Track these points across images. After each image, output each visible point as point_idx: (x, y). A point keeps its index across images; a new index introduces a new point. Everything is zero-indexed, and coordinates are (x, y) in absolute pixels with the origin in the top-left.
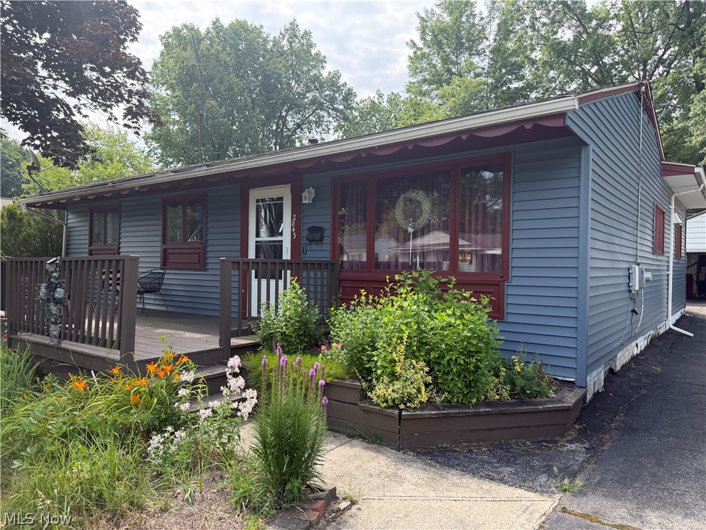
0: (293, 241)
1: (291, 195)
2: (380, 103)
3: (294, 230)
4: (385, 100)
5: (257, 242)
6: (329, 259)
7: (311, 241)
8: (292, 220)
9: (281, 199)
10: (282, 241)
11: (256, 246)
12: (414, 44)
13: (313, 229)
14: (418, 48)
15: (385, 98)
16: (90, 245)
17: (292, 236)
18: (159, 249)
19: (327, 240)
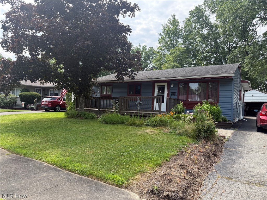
1: (167, 85)
2: (139, 48)
4: (142, 48)
5: (157, 95)
7: (172, 95)
9: (164, 86)
12: (161, 34)
13: (173, 92)
14: (162, 36)
15: (142, 47)
16: (101, 94)
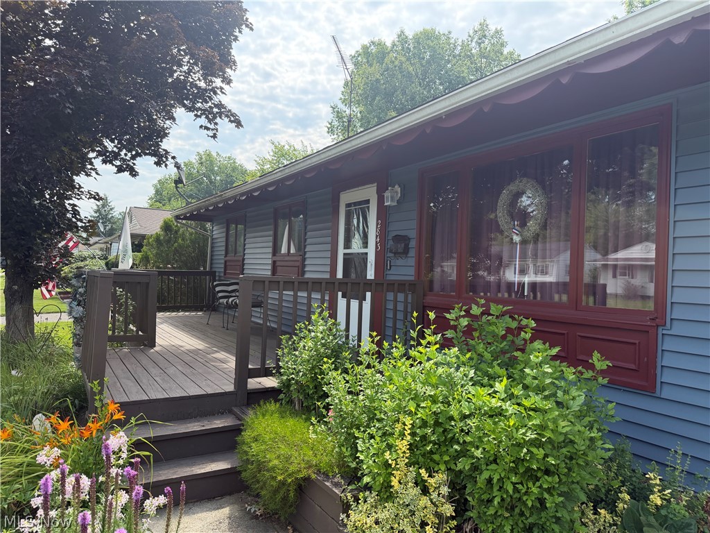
0: (377, 253)
1: (376, 196)
3: (378, 240)
5: (344, 254)
6: (412, 278)
7: (395, 253)
8: (377, 228)
9: (368, 202)
10: (366, 254)
11: (344, 259)
13: (398, 238)
16: (226, 256)
17: (377, 247)
18: (270, 261)
19: (412, 253)
